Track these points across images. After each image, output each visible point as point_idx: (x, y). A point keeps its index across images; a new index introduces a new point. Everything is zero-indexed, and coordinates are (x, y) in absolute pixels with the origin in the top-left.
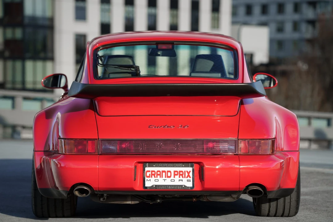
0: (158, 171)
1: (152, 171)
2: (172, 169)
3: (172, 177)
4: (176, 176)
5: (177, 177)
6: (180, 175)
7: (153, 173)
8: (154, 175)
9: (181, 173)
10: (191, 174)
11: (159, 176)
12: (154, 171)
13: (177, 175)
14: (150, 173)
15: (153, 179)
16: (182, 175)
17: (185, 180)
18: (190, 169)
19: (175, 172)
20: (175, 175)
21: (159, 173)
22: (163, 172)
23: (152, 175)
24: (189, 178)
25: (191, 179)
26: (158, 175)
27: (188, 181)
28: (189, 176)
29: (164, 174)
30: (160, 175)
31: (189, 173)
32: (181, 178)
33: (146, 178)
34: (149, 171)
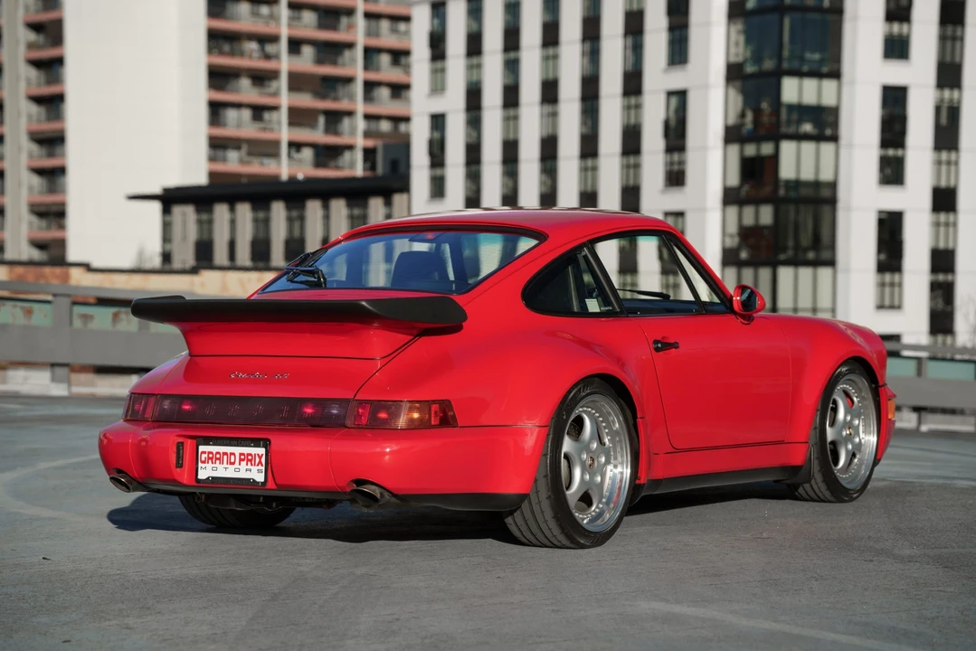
0: (217, 453)
1: (210, 453)
2: (237, 450)
3: (237, 465)
4: (242, 463)
5: (244, 463)
6: (248, 460)
7: (211, 456)
8: (212, 459)
9: (250, 457)
10: (263, 460)
11: (218, 462)
12: (212, 453)
13: (243, 460)
14: (206, 455)
15: (209, 465)
16: (251, 461)
17: (254, 469)
18: (262, 451)
19: (241, 454)
20: (241, 460)
21: (218, 456)
22: (225, 454)
23: (209, 458)
24: (260, 467)
25: (263, 468)
26: (217, 459)
27: (259, 471)
28: (260, 463)
29: (225, 457)
30: (219, 459)
31: (260, 457)
32: (249, 466)
33: (200, 464)
34: (204, 453)
